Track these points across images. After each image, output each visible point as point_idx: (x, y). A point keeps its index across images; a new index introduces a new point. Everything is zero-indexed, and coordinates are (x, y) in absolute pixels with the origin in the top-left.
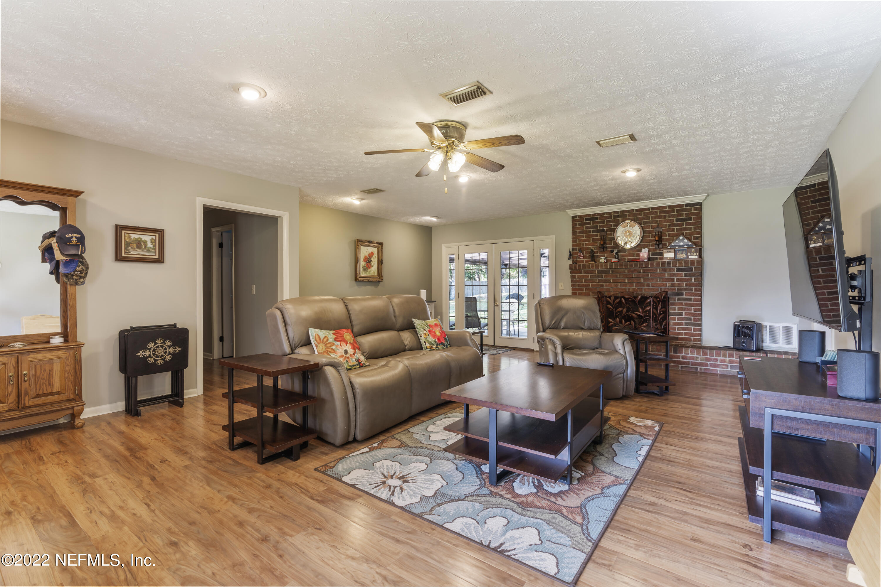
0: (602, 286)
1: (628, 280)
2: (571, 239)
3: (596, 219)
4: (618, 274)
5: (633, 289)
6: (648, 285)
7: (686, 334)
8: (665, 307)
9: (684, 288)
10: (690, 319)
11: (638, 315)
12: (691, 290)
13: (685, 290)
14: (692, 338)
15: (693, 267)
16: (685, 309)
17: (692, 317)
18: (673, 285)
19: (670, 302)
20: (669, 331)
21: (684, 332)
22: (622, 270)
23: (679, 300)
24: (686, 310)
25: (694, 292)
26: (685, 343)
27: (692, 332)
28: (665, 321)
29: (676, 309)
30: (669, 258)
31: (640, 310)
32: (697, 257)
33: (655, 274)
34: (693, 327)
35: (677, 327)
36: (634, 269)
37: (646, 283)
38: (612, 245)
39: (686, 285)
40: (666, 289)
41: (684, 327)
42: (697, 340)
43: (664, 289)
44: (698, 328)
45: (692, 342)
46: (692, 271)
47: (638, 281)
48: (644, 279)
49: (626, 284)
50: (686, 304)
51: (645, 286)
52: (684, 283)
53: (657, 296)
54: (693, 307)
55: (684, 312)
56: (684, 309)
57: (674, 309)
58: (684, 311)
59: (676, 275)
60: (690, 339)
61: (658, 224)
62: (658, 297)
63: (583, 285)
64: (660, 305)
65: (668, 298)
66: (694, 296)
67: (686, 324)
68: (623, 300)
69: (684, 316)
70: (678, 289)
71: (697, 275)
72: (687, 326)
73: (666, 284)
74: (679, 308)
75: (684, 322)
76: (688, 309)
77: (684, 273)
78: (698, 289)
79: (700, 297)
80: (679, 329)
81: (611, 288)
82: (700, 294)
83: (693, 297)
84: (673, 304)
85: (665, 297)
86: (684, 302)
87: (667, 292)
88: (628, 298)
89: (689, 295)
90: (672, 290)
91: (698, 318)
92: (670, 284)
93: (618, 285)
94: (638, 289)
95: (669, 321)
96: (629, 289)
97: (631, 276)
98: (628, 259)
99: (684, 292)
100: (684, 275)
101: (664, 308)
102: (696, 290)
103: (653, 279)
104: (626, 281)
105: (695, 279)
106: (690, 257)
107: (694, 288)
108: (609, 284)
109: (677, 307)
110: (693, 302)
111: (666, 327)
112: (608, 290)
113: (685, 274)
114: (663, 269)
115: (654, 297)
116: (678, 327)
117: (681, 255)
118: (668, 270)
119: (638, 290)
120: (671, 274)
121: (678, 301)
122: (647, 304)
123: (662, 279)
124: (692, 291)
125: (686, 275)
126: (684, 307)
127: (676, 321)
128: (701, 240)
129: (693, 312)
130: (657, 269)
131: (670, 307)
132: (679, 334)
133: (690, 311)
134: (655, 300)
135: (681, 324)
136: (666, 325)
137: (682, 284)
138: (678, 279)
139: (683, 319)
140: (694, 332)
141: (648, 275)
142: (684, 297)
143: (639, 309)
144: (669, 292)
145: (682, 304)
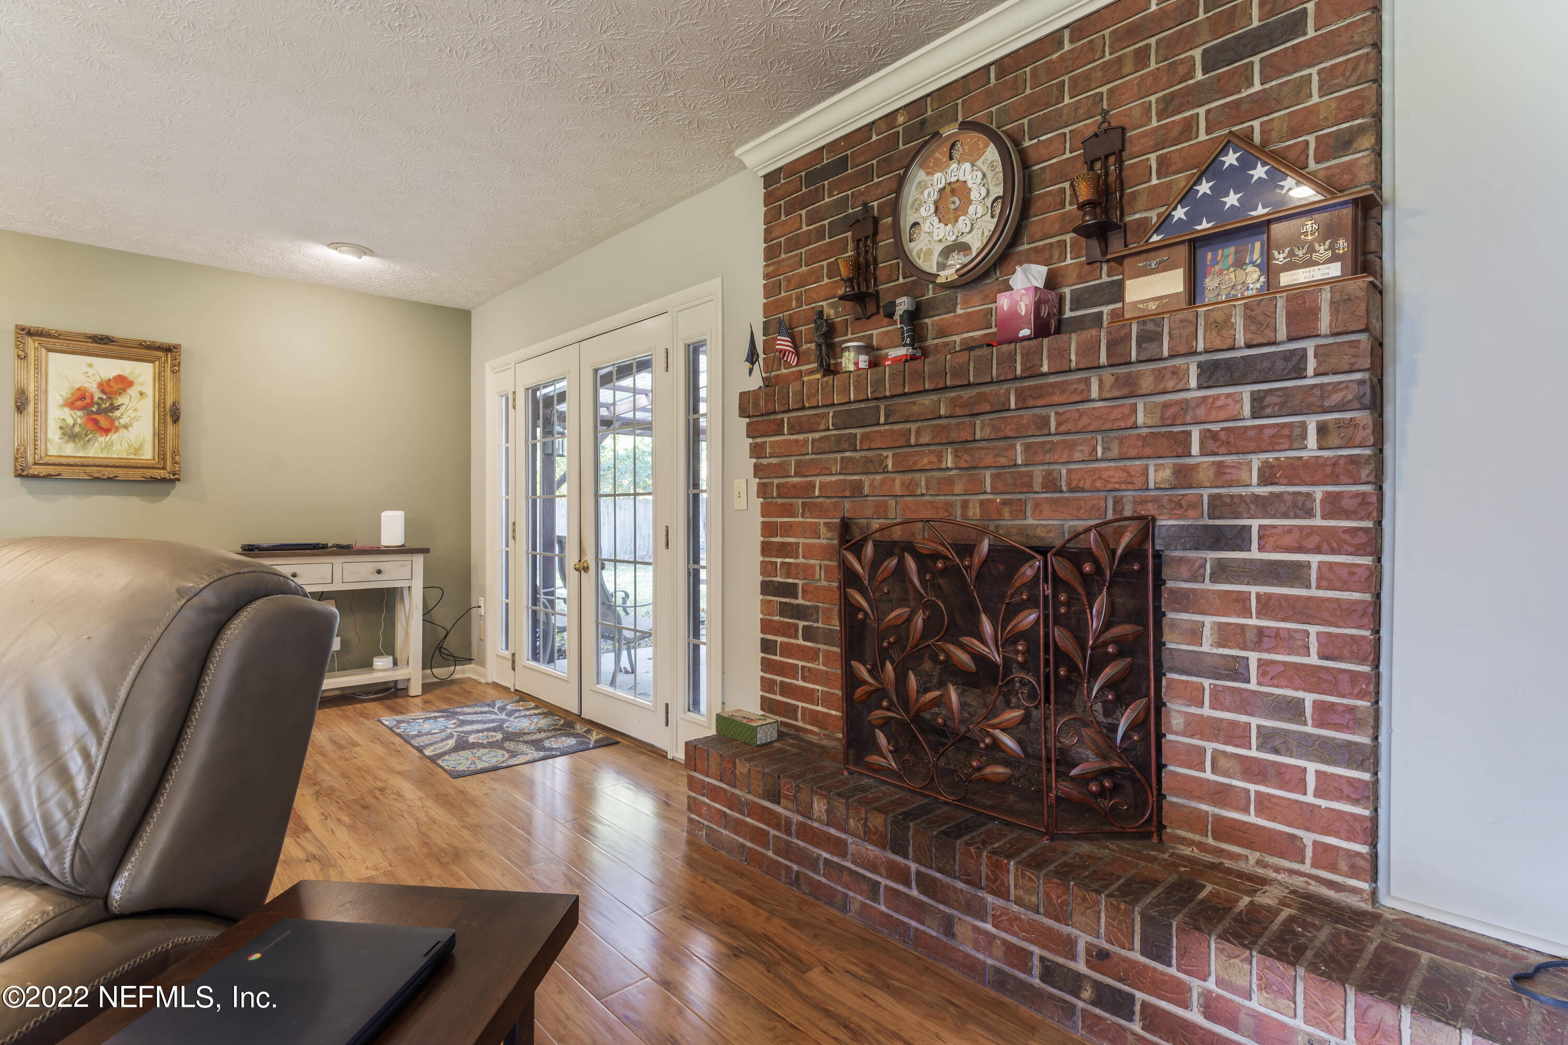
0: (857, 489)
1: (956, 456)
2: (759, 283)
3: (842, 164)
4: (913, 427)
5: (982, 503)
6: (1051, 484)
7: (1265, 805)
8: (1138, 617)
9: (1256, 498)
10: (1294, 710)
11: (978, 657)
12: (1302, 507)
13: (1263, 506)
14: (1308, 838)
15: (1309, 346)
16: (1261, 639)
17: (1309, 699)
18: (1184, 476)
19: (1170, 584)
20: (1160, 767)
21: (1252, 787)
22: (926, 400)
23: (1222, 571)
24: (1267, 643)
25: (1318, 522)
26: (1259, 863)
27: (1309, 798)
28: (1140, 704)
29: (1207, 632)
30: (1153, 306)
31: (987, 627)
32: (1334, 270)
33: (1081, 414)
34: (1312, 767)
35: (1210, 746)
36: (973, 392)
37: (1038, 473)
38: (901, 280)
39: (1268, 476)
40: (1143, 502)
41: (1253, 753)
42: (1343, 866)
43: (1137, 502)
44: (1350, 781)
45: (1307, 868)
46: (1300, 373)
47: (1003, 461)
48: (1027, 448)
49: (951, 481)
50: (1267, 606)
51: (1037, 486)
52: (1256, 461)
53: (1080, 544)
54: (1313, 630)
55: (1253, 657)
56: (1251, 636)
57: (1195, 634)
58: (1257, 646)
59: (1201, 412)
60: (1292, 847)
61: (1105, 113)
62: (1087, 554)
63: (794, 486)
64: (1100, 604)
65: (1158, 556)
66: (1318, 550)
67: (1268, 739)
68: (911, 564)
69: (1253, 686)
70: (1218, 505)
71: (1336, 398)
72: (1276, 751)
73: (1145, 472)
74: (1221, 627)
75: (1254, 722)
76: (1279, 640)
77: (1246, 392)
78: (1347, 503)
79: (1367, 561)
80: (1223, 763)
81: (892, 502)
82: (1362, 538)
83: (1314, 559)
84: (1187, 601)
85: (1135, 552)
86: (1254, 590)
87: (1147, 524)
88: (936, 556)
89: (1288, 540)
90: (1178, 506)
91: (1351, 709)
92: (1167, 473)
93: (918, 485)
94: (1004, 503)
95: (1160, 705)
96: (965, 505)
97: (965, 435)
98: (964, 342)
99: (1255, 524)
100: (1247, 410)
101: (1128, 619)
102: (1334, 507)
103: (1071, 446)
104: (950, 462)
105: (1322, 429)
106: (1286, 279)
107: (1319, 492)
108: (883, 481)
109: (1209, 620)
110: (1314, 592)
111: (1145, 739)
112: (881, 510)
113: (1257, 399)
114: (1117, 378)
115: (1062, 552)
116: (1215, 752)
117: (1232, 276)
118: (1147, 383)
119: (1006, 511)
120: (1166, 406)
121: (1214, 579)
122: (1018, 591)
123: (1121, 440)
124: (1310, 514)
125: (1259, 406)
126: (1253, 622)
127: (1206, 711)
128: (1378, 152)
129: (1313, 659)
130: (1087, 381)
131: (1171, 615)
132: (1221, 795)
133: (1291, 651)
134: (1064, 569)
135: (1238, 735)
136: (1137, 725)
137: (1237, 466)
138: (1214, 436)
139: (1245, 702)
140: (1324, 803)
141: (1045, 422)
142: (1255, 554)
143: (977, 623)
144: (1165, 522)
145: (1240, 603)
